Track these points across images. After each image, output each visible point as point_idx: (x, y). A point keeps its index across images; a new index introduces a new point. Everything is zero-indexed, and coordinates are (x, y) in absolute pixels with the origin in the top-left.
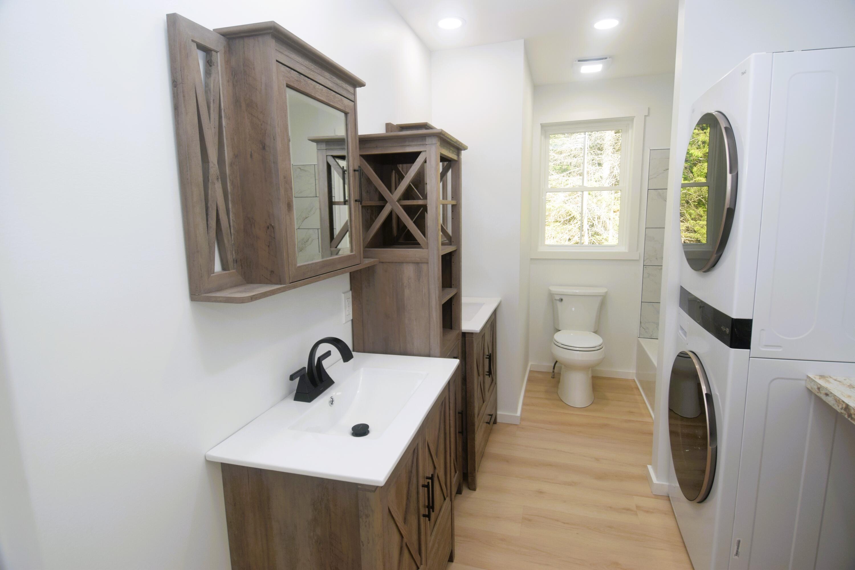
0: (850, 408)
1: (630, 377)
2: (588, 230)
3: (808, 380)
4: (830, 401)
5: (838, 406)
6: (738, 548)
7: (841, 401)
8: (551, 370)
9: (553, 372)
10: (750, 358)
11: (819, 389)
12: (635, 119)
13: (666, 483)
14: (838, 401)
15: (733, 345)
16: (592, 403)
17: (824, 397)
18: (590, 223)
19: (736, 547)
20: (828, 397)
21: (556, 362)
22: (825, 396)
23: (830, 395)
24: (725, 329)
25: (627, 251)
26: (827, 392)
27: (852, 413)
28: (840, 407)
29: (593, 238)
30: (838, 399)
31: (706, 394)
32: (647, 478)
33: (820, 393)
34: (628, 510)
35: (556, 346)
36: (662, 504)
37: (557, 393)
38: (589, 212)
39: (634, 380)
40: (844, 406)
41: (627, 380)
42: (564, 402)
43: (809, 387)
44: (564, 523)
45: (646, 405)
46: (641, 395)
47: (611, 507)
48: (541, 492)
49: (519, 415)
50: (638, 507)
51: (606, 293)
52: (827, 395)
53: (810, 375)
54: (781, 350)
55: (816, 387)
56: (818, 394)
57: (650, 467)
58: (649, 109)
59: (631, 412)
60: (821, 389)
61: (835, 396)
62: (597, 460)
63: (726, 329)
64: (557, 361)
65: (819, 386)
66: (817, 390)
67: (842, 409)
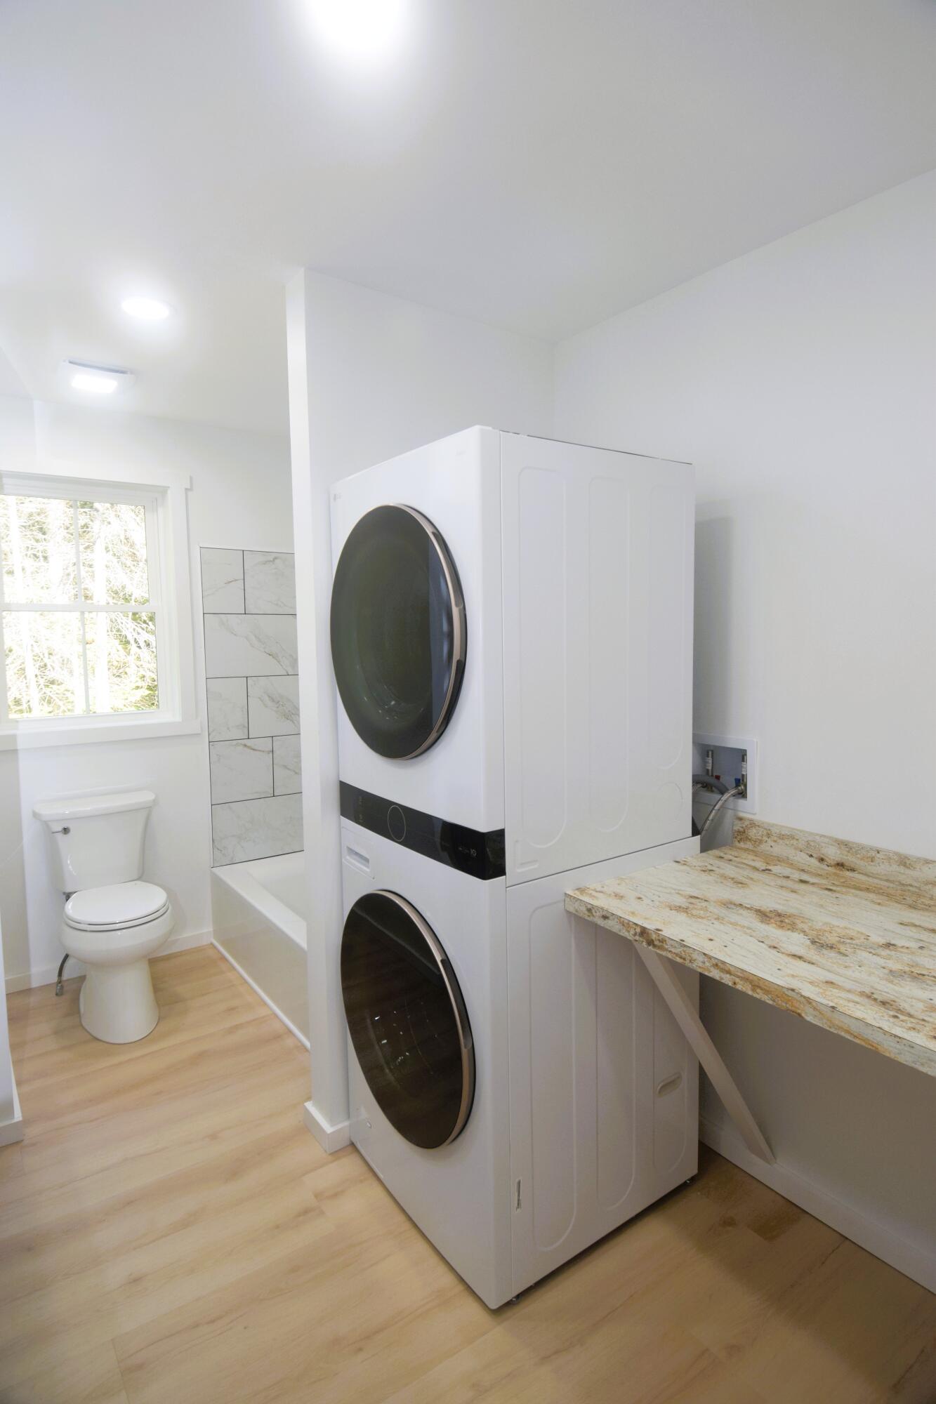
0: (650, 931)
1: (205, 942)
2: (36, 676)
3: (568, 899)
4: (611, 925)
5: (629, 932)
6: (519, 1195)
7: (631, 923)
8: (55, 979)
9: (60, 982)
10: (508, 889)
11: (589, 910)
12: (169, 492)
13: (346, 1123)
14: (626, 924)
15: (484, 876)
16: (159, 1019)
17: (601, 922)
18: (38, 664)
19: (517, 1194)
20: (606, 921)
21: (67, 956)
22: (602, 919)
23: (611, 918)
24: (468, 851)
25: (181, 720)
26: (604, 913)
27: (654, 938)
28: (632, 932)
29: (47, 690)
30: (627, 921)
31: (442, 961)
32: (308, 1128)
33: (593, 916)
34: (306, 1212)
35: (71, 930)
36: (349, 1166)
37: (82, 1025)
38: (34, 644)
39: (212, 944)
40: (638, 930)
41: (199, 950)
42: (104, 1042)
43: (572, 909)
44: (213, 1321)
45: (249, 985)
46: (234, 968)
47: (277, 1227)
48: (136, 1280)
49: (21, 1119)
50: (318, 1196)
51: (155, 802)
52: (605, 917)
53: (567, 892)
54: (536, 866)
55: (584, 909)
56: (591, 919)
57: (309, 1105)
58: (191, 478)
59: (231, 1010)
60: (593, 911)
61: (621, 917)
62: (213, 1137)
63: (470, 852)
64: (69, 953)
65: (589, 906)
66: (586, 912)
67: (635, 934)
